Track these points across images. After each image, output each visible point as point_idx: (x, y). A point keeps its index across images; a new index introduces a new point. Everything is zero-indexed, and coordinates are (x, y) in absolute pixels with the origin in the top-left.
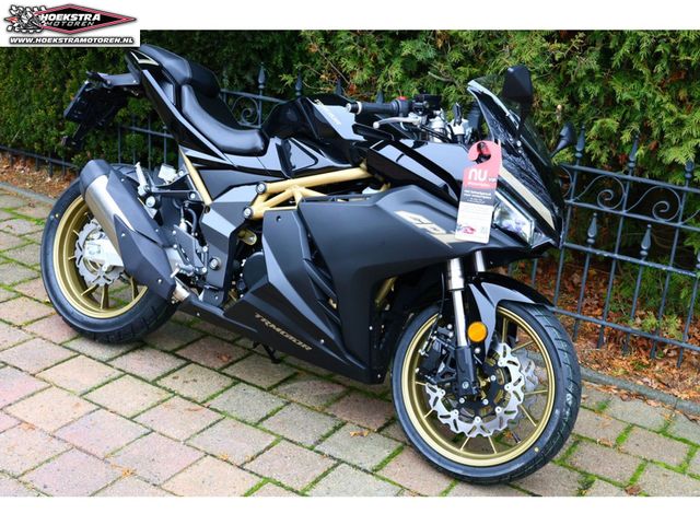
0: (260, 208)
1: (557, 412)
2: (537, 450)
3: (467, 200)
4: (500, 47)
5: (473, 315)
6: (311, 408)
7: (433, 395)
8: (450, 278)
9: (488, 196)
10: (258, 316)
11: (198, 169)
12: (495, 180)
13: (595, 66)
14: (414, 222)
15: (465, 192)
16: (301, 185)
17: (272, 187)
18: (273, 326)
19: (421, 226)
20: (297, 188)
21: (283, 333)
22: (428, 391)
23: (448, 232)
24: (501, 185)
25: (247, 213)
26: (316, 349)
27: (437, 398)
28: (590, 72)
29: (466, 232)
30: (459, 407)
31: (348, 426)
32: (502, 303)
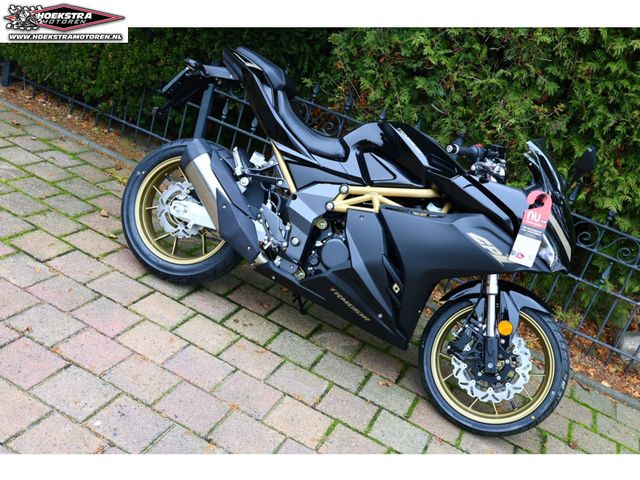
0: (341, 205)
1: (553, 393)
2: (533, 418)
3: (523, 233)
4: (496, 100)
5: (502, 316)
6: (343, 358)
7: (457, 367)
8: (488, 285)
9: (538, 233)
10: (333, 290)
11: (286, 162)
12: (545, 222)
13: (564, 129)
14: (481, 243)
15: (523, 228)
16: (380, 194)
17: (354, 189)
18: (344, 300)
19: (484, 247)
20: (376, 195)
21: (350, 305)
22: (453, 363)
23: (504, 255)
24: (550, 230)
25: (330, 206)
26: (373, 321)
27: (460, 369)
28: (559, 132)
29: (517, 257)
30: (477, 379)
31: (374, 377)
32: (524, 309)
